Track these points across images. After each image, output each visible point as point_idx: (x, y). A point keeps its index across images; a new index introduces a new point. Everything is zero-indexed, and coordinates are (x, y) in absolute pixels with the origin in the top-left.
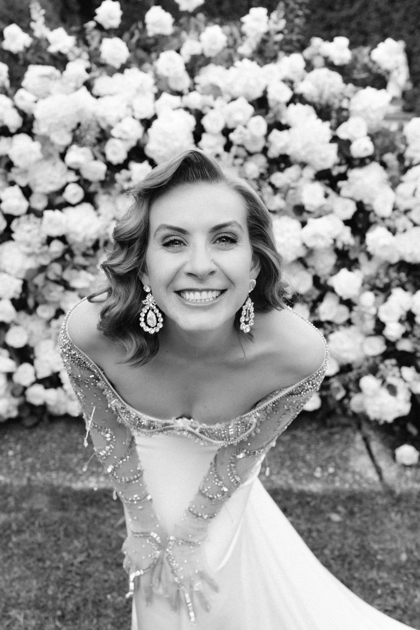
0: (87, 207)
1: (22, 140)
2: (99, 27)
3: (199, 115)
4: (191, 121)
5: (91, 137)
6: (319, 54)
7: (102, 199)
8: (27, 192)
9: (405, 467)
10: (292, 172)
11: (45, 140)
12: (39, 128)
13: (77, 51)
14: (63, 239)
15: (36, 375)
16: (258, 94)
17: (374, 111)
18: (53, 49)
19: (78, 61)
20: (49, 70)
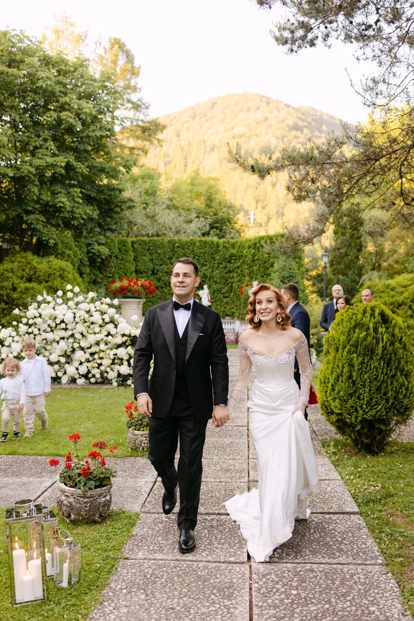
0: (51, 333)
1: (39, 319)
2: (57, 296)
3: (75, 314)
4: (73, 315)
5: (53, 318)
6: (103, 302)
7: (55, 332)
8: (39, 330)
10: (94, 325)
11: (44, 319)
12: (43, 317)
13: (52, 301)
14: (46, 339)
16: (88, 310)
18: (47, 300)
20: (46, 305)
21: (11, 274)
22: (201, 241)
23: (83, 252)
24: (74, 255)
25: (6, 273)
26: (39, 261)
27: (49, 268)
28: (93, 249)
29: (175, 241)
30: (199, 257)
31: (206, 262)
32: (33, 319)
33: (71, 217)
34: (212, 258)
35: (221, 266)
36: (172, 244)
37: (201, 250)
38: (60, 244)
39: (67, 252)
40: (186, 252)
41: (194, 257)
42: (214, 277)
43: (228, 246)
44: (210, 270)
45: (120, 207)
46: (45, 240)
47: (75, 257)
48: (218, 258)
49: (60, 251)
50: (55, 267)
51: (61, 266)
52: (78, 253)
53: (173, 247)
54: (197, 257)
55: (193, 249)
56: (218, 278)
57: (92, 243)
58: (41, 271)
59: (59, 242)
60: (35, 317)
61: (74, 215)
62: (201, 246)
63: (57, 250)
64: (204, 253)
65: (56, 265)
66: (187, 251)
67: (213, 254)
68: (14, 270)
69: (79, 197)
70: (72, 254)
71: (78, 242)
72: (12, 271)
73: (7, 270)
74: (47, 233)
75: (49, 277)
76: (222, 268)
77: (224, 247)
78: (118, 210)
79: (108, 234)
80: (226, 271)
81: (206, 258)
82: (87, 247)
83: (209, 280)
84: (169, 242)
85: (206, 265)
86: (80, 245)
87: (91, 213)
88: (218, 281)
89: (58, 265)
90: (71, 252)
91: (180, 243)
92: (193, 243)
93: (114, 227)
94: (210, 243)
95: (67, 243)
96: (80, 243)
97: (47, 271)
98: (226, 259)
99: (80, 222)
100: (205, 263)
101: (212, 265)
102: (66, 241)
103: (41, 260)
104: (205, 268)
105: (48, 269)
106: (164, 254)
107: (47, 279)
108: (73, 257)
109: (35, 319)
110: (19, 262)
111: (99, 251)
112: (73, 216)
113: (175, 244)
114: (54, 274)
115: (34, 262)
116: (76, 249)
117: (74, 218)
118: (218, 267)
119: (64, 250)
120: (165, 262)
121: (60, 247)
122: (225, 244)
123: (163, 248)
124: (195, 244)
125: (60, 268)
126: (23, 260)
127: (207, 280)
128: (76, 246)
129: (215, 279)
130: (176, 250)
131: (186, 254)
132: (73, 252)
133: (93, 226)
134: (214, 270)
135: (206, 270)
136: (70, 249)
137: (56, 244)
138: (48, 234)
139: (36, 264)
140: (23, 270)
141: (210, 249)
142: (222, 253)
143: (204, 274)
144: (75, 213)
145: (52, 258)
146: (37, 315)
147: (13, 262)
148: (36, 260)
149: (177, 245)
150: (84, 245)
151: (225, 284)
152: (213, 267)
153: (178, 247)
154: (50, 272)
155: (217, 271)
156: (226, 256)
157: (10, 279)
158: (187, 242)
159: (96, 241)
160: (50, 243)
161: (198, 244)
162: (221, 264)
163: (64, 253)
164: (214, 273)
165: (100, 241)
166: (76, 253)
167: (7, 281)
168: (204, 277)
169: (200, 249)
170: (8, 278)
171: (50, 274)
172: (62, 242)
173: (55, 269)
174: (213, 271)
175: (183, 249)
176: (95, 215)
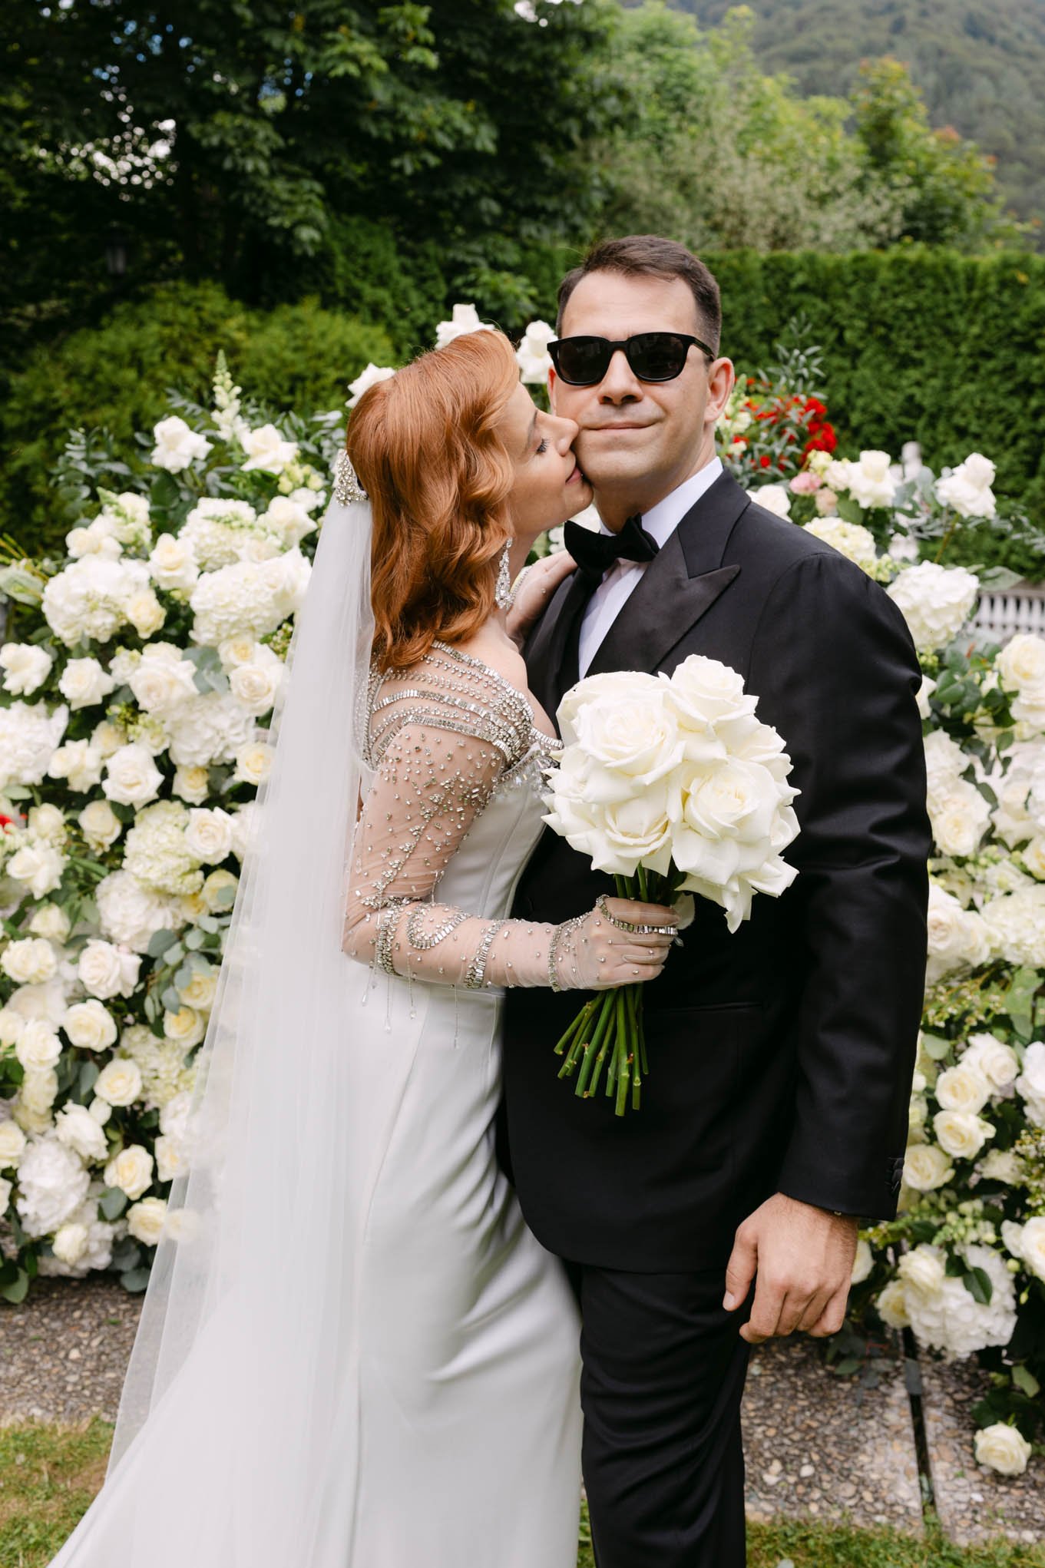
1: (162, 659)
6: (824, 486)
8: (166, 766)
9: (997, 1477)
12: (201, 633)
13: (300, 472)
14: (232, 865)
15: (155, 1174)
17: (936, 613)
18: (249, 467)
19: (300, 493)
21: (131, 375)
22: (897, 264)
23: (431, 299)
24: (397, 308)
25: (107, 367)
26: (254, 322)
27: (296, 349)
28: (472, 284)
29: (790, 261)
30: (890, 328)
31: (918, 347)
32: (103, 653)
33: (388, 136)
34: (948, 333)
35: (991, 365)
36: (779, 276)
37: (900, 301)
38: (341, 259)
39: (370, 292)
40: (835, 309)
41: (869, 330)
42: (952, 411)
43: (1022, 278)
44: (935, 383)
45: (580, 114)
46: (280, 229)
47: (403, 315)
48: (975, 330)
49: (340, 286)
50: (322, 346)
51: (348, 341)
52: (415, 298)
53: (784, 288)
54: (881, 330)
55: (864, 295)
56: (971, 415)
57: (469, 260)
58: (259, 364)
59: (336, 247)
60: (127, 637)
61: (403, 131)
62: (900, 281)
63: (330, 283)
64: (911, 314)
65: (323, 335)
66: (841, 303)
67: (950, 315)
68: (146, 357)
69: (426, 45)
70: (390, 303)
71: (413, 255)
72: (136, 361)
73: (113, 357)
74: (285, 196)
75: (292, 391)
76: (992, 372)
77: (1004, 284)
78: (573, 127)
79: (529, 229)
80: (1009, 385)
81: (923, 331)
82: (449, 281)
83: (932, 424)
84: (765, 267)
85: (918, 363)
86: (421, 268)
87: (468, 130)
88: (974, 428)
89: (331, 338)
90: (383, 294)
91: (813, 272)
92: (864, 272)
93: (552, 204)
94: (941, 271)
95: (368, 255)
96: (421, 261)
97: (284, 363)
98: (1014, 332)
99: (424, 163)
100: (916, 355)
101: (944, 361)
102: (365, 248)
103: (262, 319)
104: (914, 374)
105: (288, 355)
106: (747, 316)
107: (287, 399)
108: (391, 314)
109: (123, 657)
110: (166, 324)
111: (497, 295)
112: (396, 135)
113: (792, 275)
114: (317, 377)
115: (233, 323)
116: (406, 282)
117: (402, 145)
118: (975, 368)
119: (357, 283)
120: (748, 349)
121: (340, 270)
122: (1008, 274)
123: (745, 289)
124: (871, 276)
125: (344, 349)
126: (183, 315)
127: (921, 424)
128: (405, 271)
129: (959, 420)
130: (794, 299)
131: (837, 317)
132: (393, 296)
133: (472, 191)
134: (955, 381)
135: (918, 384)
136: (382, 281)
137: (325, 256)
138: (289, 203)
139: (239, 336)
140: (185, 359)
141: (940, 296)
142: (993, 309)
143: (910, 398)
144: (404, 121)
145: (308, 308)
146: (148, 616)
147: (141, 324)
148: (240, 319)
149: (800, 279)
150: (436, 270)
151: (1001, 439)
152: (950, 370)
153: (803, 288)
154: (300, 368)
155: (971, 388)
156: (1016, 323)
157: (126, 394)
158: (838, 267)
159: (485, 255)
160: (300, 243)
161: (885, 275)
162: (988, 356)
163: (357, 295)
164: (956, 396)
165: (501, 257)
166: (406, 299)
167: (111, 401)
168: (905, 413)
169: (896, 296)
170: (116, 390)
171: (297, 379)
172: (350, 251)
173: (320, 356)
174: (947, 389)
175: (825, 297)
176: (485, 139)
